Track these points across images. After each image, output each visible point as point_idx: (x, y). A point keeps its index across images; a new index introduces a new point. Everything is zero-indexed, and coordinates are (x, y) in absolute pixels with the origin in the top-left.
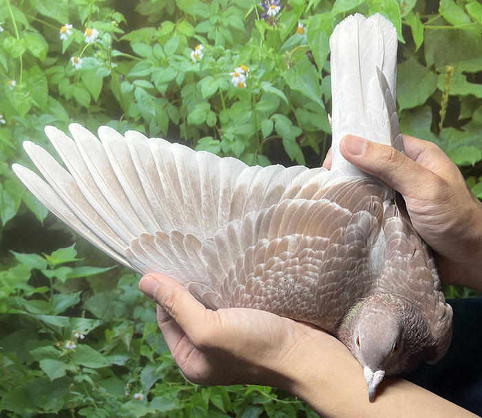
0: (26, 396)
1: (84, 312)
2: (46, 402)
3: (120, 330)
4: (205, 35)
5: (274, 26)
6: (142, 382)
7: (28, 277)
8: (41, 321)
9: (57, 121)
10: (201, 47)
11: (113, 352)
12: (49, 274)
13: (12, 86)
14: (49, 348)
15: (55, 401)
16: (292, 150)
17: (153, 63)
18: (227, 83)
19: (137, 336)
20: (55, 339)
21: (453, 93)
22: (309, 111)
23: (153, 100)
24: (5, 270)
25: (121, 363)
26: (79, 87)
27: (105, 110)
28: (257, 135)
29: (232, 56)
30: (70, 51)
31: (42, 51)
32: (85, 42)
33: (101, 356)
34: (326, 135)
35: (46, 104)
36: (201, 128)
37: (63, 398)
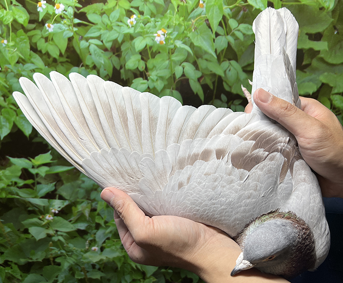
0: (20, 251)
1: (57, 196)
2: (34, 254)
3: (82, 207)
4: (137, 8)
5: (184, 2)
6: (97, 239)
7: (20, 174)
8: (29, 202)
9: (37, 68)
10: (134, 16)
11: (77, 221)
12: (34, 171)
13: (5, 44)
14: (35, 220)
15: (40, 253)
16: (196, 88)
17: (102, 28)
18: (152, 41)
19: (93, 210)
20: (39, 214)
21: (300, 47)
22: (207, 60)
23: (102, 53)
24: (3, 169)
25: (83, 228)
26: (52, 45)
27: (69, 60)
28: (172, 76)
29: (155, 22)
30: (45, 19)
31: (25, 20)
32: (55, 13)
33: (70, 223)
34: (217, 77)
35: (29, 57)
36: (134, 71)
37: (45, 251)
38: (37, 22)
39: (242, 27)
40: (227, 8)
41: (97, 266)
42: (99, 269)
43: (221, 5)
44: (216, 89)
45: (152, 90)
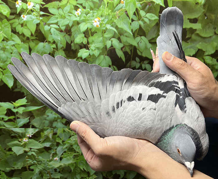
0: (6, 163)
1: (31, 126)
2: (15, 164)
3: (47, 132)
4: (81, 5)
5: (111, 0)
6: (58, 153)
7: (5, 112)
8: (12, 131)
9: (16, 44)
10: (79, 10)
11: (44, 142)
12: (15, 111)
14: (16, 142)
15: (19, 164)
16: (120, 54)
17: (58, 17)
18: (91, 25)
19: (55, 134)
20: (19, 138)
21: (184, 27)
22: (126, 36)
23: (59, 33)
25: (48, 146)
26: (26, 28)
27: (37, 38)
28: (105, 47)
29: (93, 13)
30: (21, 12)
31: (8, 13)
32: (27, 8)
33: (39, 143)
34: (133, 46)
35: (10, 36)
36: (80, 45)
37: (23, 162)
38: (16, 14)
39: (148, 15)
40: (139, 3)
41: (58, 170)
42: (59, 172)
44: (133, 54)
45: (92, 56)
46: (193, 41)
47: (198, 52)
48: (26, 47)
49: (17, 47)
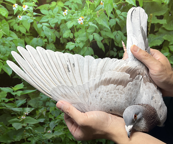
0: (8, 136)
1: (28, 106)
2: (15, 137)
3: (41, 110)
4: (68, 6)
5: (92, 2)
6: (50, 127)
7: (6, 95)
8: (12, 110)
9: (14, 39)
10: (66, 11)
11: (39, 118)
12: (14, 94)
14: (16, 119)
15: (19, 137)
16: (100, 45)
17: (49, 17)
18: (76, 23)
19: (48, 111)
20: (18, 116)
21: (152, 23)
22: (105, 31)
23: (50, 30)
25: (42, 121)
26: (21, 27)
27: (31, 34)
28: (88, 40)
29: (78, 13)
30: (17, 14)
31: (6, 14)
32: (23, 10)
33: (35, 119)
34: (111, 39)
35: (9, 34)
36: (68, 39)
37: (22, 135)
38: (13, 15)
39: (123, 13)
40: (115, 4)
41: (51, 141)
42: (52, 142)
43: (112, 3)
44: (111, 45)
45: (78, 48)
46: (160, 34)
47: (164, 42)
48: (22, 42)
49: (14, 42)
